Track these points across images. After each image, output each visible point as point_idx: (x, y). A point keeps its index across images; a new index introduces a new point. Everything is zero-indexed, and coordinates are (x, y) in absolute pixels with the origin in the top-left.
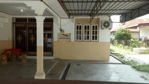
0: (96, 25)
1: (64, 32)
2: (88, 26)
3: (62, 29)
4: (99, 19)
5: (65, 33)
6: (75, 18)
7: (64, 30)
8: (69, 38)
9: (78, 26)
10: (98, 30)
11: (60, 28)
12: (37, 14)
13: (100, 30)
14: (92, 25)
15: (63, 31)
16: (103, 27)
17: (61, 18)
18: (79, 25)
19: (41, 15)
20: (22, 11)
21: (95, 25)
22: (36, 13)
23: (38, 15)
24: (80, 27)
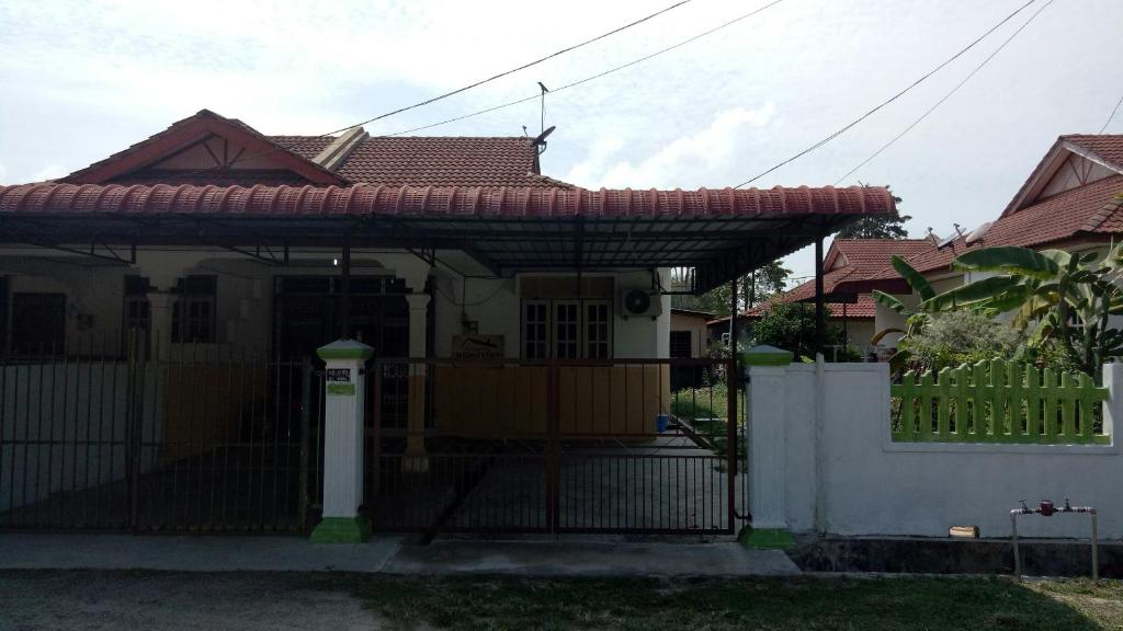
0: (603, 303)
1: (476, 329)
2: (573, 309)
3: (471, 318)
4: (612, 279)
5: (480, 333)
6: (518, 276)
7: (476, 323)
8: (498, 355)
9: (531, 308)
10: (609, 323)
11: (464, 314)
12: (411, 289)
13: (618, 322)
14: (586, 304)
15: (473, 326)
16: (626, 312)
17: (466, 277)
18: (536, 303)
19: (420, 293)
20: (336, 262)
21: (597, 303)
22: (408, 285)
23: (415, 290)
24: (542, 308)
